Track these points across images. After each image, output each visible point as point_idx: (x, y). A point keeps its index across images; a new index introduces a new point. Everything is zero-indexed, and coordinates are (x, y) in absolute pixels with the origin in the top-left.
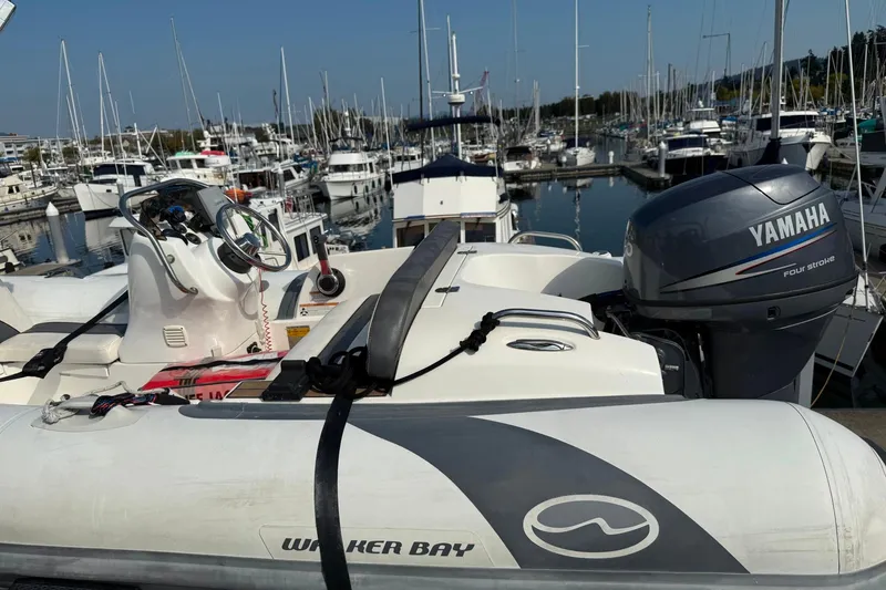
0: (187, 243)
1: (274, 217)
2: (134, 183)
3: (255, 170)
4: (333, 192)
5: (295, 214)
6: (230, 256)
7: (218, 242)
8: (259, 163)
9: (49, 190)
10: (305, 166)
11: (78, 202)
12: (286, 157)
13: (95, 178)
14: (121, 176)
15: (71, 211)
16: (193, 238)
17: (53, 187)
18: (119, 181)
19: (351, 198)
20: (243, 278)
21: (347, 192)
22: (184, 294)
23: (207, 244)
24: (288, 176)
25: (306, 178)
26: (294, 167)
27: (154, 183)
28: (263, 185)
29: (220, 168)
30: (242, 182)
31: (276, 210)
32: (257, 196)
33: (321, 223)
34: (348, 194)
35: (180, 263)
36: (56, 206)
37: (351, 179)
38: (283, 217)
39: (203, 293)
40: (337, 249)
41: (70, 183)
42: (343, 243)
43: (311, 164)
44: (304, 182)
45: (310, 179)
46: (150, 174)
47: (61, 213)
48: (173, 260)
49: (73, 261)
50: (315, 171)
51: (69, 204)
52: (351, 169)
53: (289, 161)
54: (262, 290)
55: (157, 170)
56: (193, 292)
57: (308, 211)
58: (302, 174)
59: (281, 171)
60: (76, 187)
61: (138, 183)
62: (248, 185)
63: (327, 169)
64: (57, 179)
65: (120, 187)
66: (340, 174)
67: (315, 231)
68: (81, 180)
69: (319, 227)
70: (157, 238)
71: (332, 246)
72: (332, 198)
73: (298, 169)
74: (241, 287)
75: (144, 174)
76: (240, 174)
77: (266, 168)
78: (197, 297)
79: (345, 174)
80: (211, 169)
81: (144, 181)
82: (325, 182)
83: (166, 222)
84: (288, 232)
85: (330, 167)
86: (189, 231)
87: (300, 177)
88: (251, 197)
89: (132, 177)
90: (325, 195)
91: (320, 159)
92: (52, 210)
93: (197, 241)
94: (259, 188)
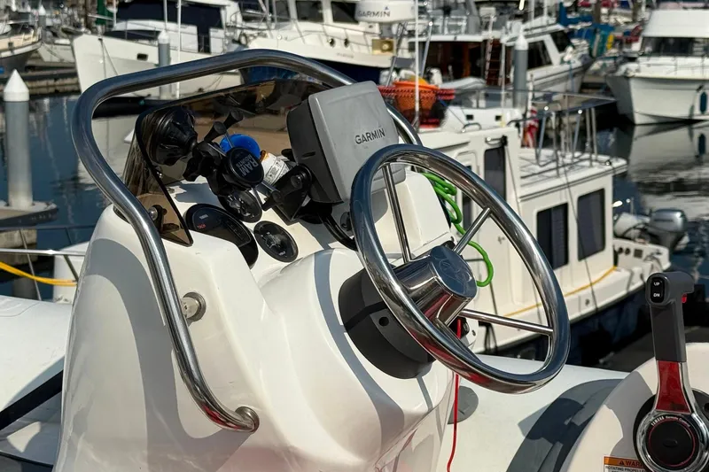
0: (251, 258)
1: (496, 156)
2: (195, 46)
3: (462, 38)
4: (645, 105)
5: (546, 153)
6: (375, 318)
7: (346, 263)
8: (475, 20)
9: (22, 42)
10: (580, 35)
11: (75, 75)
12: (539, 11)
13: (119, 26)
14: (171, 26)
15: (56, 94)
16: (277, 239)
17: (31, 37)
18: (163, 37)
19: (688, 122)
20: (403, 392)
21: (678, 105)
22: (213, 428)
23: (311, 266)
24: (537, 56)
25: (577, 64)
26: (555, 35)
27: (235, 47)
28: (476, 73)
29: (390, 24)
30: (431, 63)
31: (504, 140)
32: (462, 99)
33: (607, 184)
34: (681, 112)
35: (220, 324)
36: (25, 79)
37: (697, 75)
38: (519, 156)
39: (273, 430)
40: (638, 253)
41: (66, 32)
42: (656, 239)
43: (596, 29)
44: (573, 74)
45: (585, 67)
46: (234, 28)
47: (33, 96)
48: (201, 311)
49: (41, 207)
50: (602, 49)
51: (56, 78)
52: (697, 48)
53: (544, 19)
54: (454, 420)
55: (246, 19)
56: (246, 422)
57: (582, 149)
58: (569, 54)
59: (522, 44)
60: (78, 41)
61: (204, 45)
62: (444, 72)
63: (636, 47)
64: (41, 18)
65: (164, 50)
66: (666, 60)
67: (592, 203)
68: (88, 26)
69: (601, 192)
70: (163, 230)
71: (625, 244)
72: (638, 119)
73: (562, 41)
74: (393, 422)
75: (220, 26)
76: (432, 43)
77: (490, 34)
78: (254, 439)
79: (681, 60)
80: (362, 27)
81: (219, 42)
82: (626, 78)
83: (201, 180)
84: (525, 198)
85: (647, 40)
86: (269, 216)
87: (562, 61)
88: (449, 103)
89: (193, 29)
90: (622, 110)
91: (621, 20)
92: (17, 89)
93: (286, 250)
94: (469, 82)
